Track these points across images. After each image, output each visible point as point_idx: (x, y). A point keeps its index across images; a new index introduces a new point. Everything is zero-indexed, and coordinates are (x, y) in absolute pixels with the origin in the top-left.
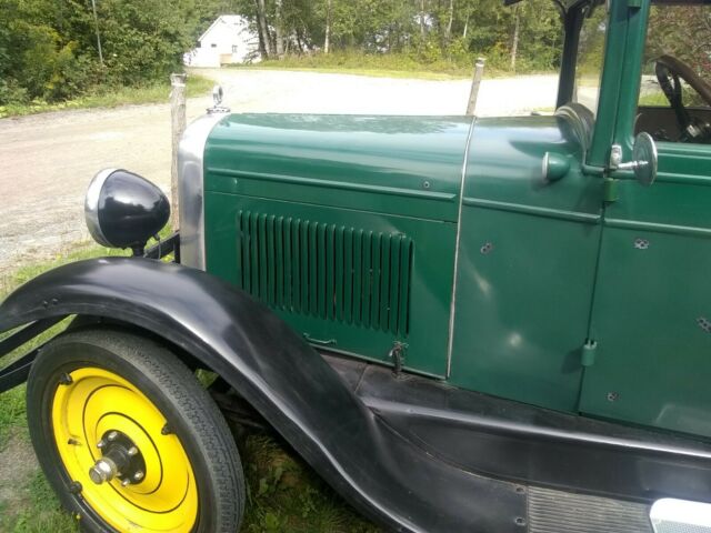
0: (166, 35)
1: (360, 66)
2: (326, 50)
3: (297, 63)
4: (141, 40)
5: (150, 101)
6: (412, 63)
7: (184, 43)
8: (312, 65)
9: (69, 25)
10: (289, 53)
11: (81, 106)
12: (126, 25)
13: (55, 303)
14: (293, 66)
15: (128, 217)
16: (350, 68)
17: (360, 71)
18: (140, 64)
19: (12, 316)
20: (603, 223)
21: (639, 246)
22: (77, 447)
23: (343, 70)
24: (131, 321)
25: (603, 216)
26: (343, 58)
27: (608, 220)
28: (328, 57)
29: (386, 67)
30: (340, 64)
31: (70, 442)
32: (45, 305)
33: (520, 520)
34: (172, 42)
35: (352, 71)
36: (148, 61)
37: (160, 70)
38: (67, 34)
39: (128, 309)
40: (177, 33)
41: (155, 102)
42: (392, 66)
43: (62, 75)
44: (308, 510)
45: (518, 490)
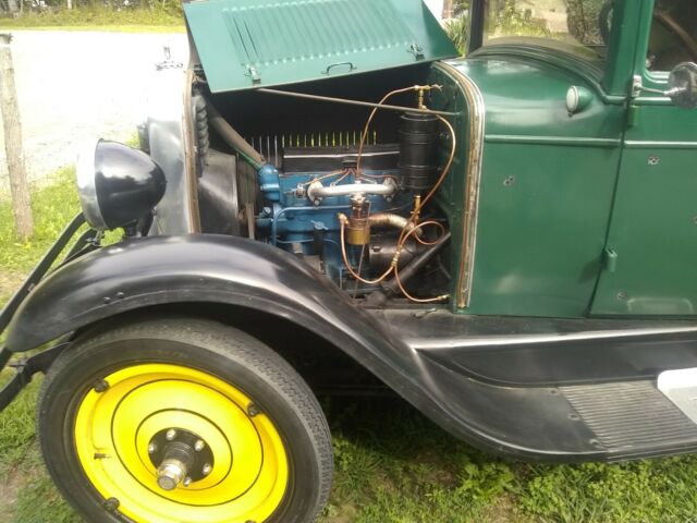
1: (112, 22)
2: (70, 6)
3: (37, 20)
6: (169, 17)
8: (54, 23)
10: (26, 11)
13: (121, 297)
14: (33, 24)
15: (115, 195)
16: (101, 24)
17: (113, 27)
19: (59, 322)
20: (623, 146)
21: (651, 162)
22: (104, 460)
23: (92, 27)
24: (224, 300)
25: (623, 140)
26: (91, 14)
27: (628, 142)
28: (72, 14)
29: (142, 22)
30: (88, 20)
31: (97, 457)
32: (107, 302)
33: (573, 416)
35: (104, 27)
39: (218, 288)
42: (145, 21)
44: (346, 462)
45: (553, 392)
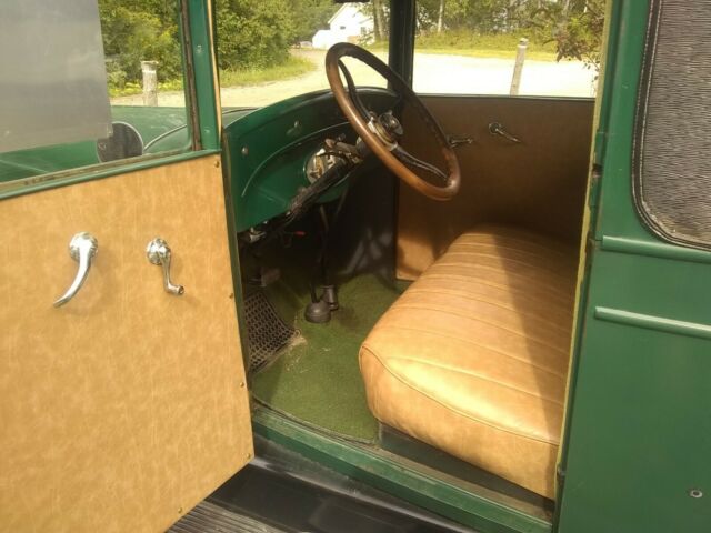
0: (265, 19)
1: (472, 46)
2: (440, 30)
4: (239, 24)
5: (238, 84)
7: (281, 27)
9: (172, 11)
11: (170, 89)
12: (225, 10)
16: (461, 48)
18: (237, 48)
23: (454, 51)
26: (455, 38)
28: (440, 37)
29: (498, 48)
30: (452, 44)
34: (269, 26)
36: (245, 45)
37: (259, 54)
38: (170, 19)
40: (275, 16)
41: (243, 85)
43: (161, 59)
